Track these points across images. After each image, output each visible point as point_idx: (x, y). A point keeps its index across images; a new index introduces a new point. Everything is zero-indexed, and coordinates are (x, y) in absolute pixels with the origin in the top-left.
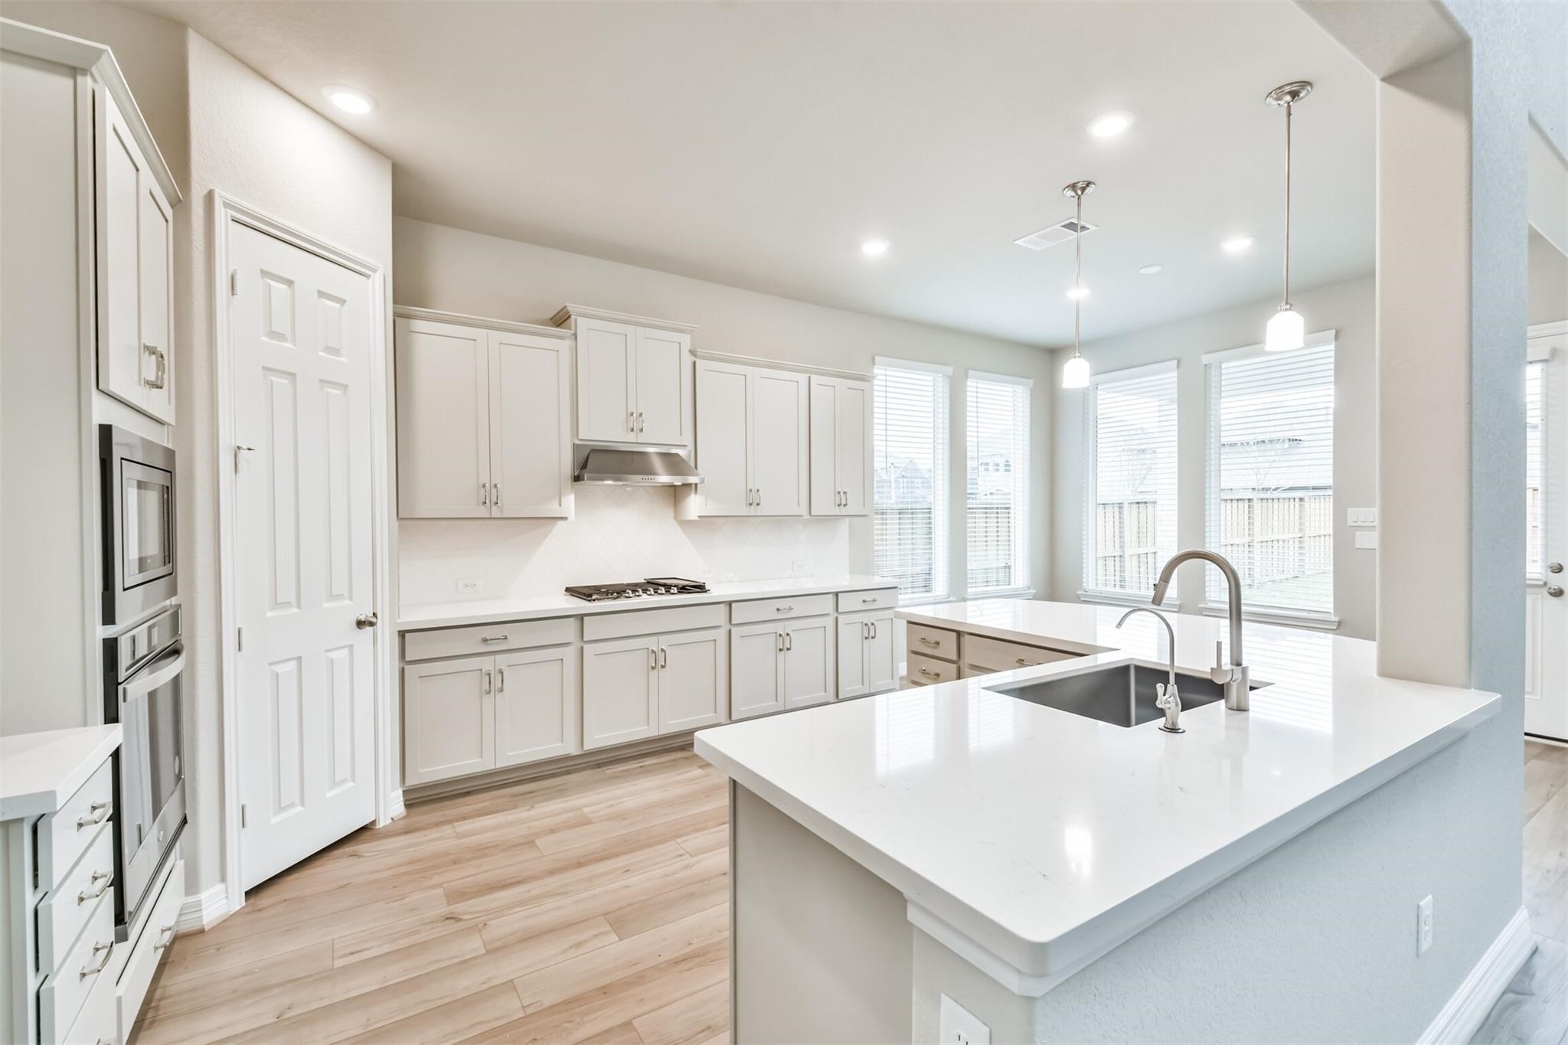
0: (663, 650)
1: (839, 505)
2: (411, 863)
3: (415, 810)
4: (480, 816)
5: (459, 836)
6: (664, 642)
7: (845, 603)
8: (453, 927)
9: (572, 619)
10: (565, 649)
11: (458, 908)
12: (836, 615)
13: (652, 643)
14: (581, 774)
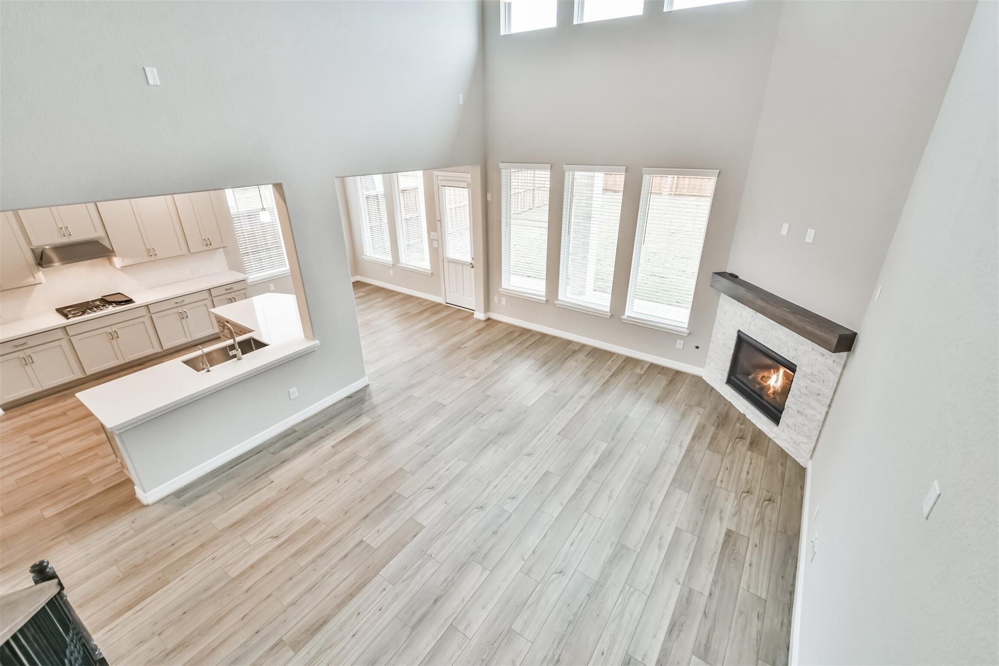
0: (115, 331)
1: (207, 245)
2: (13, 429)
3: (9, 412)
4: (41, 408)
5: (32, 417)
6: (114, 328)
7: (214, 293)
8: (34, 444)
9: (60, 329)
10: (61, 341)
11: (36, 439)
12: (211, 298)
13: (109, 330)
14: (89, 383)
